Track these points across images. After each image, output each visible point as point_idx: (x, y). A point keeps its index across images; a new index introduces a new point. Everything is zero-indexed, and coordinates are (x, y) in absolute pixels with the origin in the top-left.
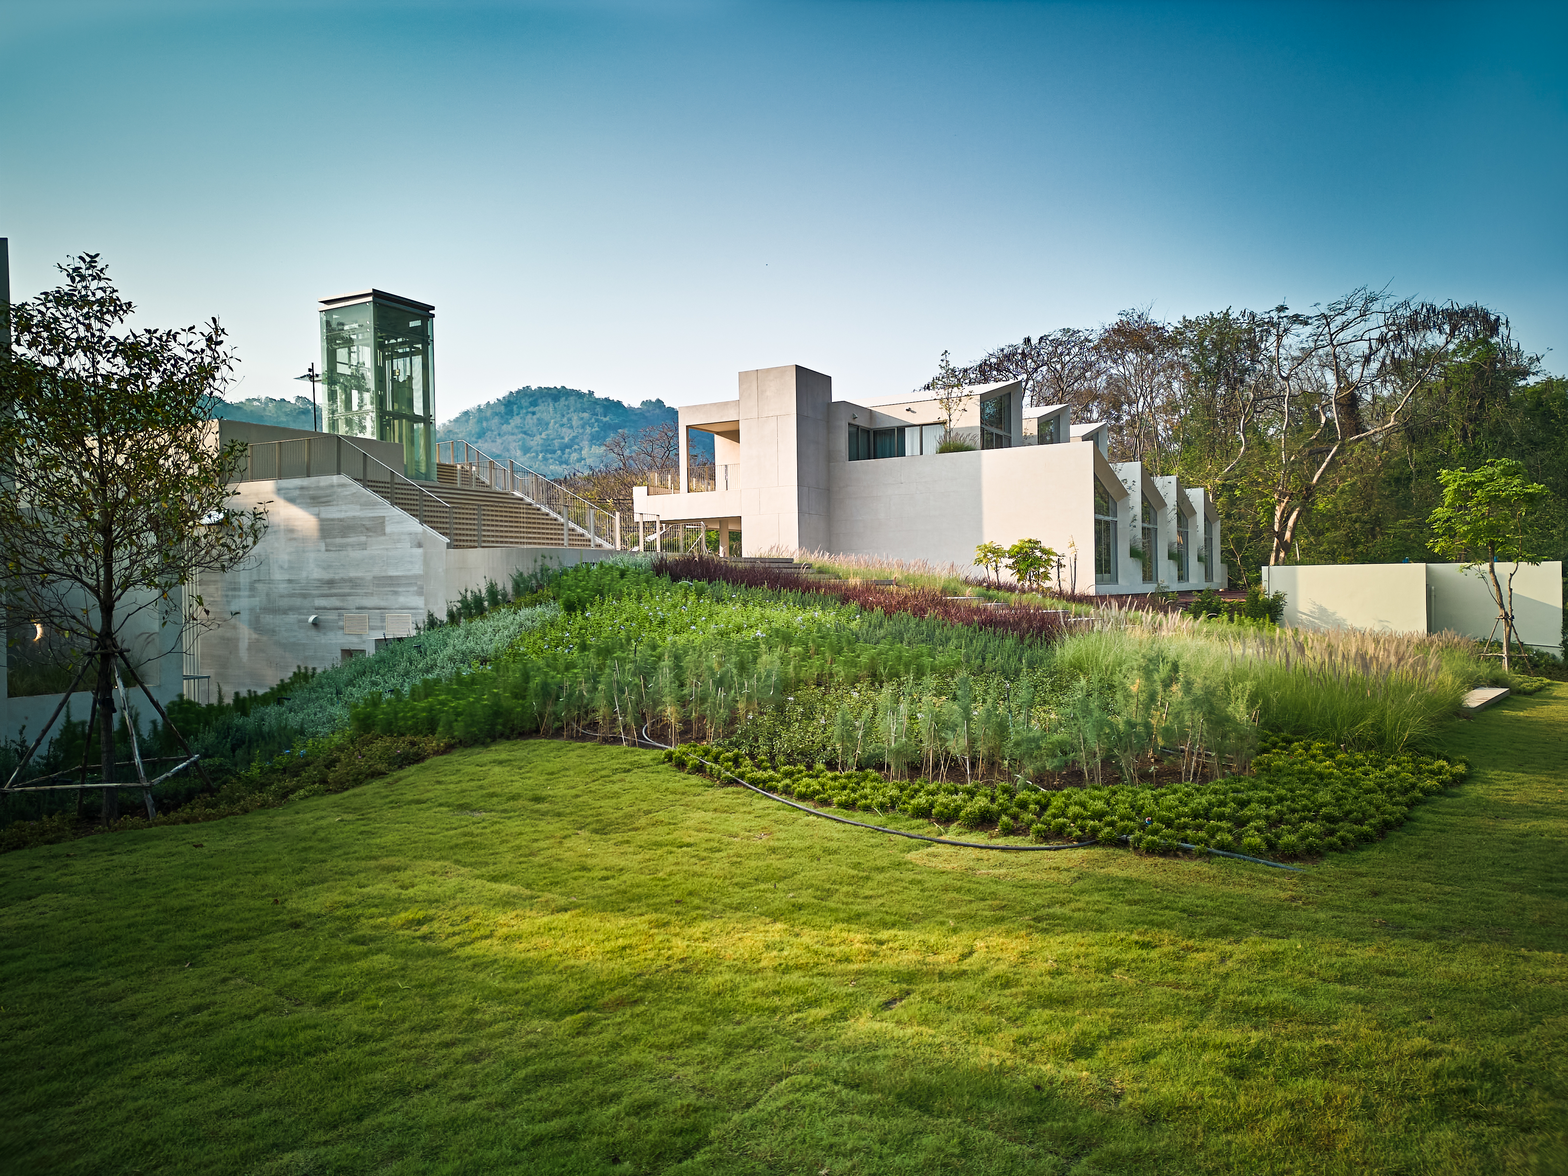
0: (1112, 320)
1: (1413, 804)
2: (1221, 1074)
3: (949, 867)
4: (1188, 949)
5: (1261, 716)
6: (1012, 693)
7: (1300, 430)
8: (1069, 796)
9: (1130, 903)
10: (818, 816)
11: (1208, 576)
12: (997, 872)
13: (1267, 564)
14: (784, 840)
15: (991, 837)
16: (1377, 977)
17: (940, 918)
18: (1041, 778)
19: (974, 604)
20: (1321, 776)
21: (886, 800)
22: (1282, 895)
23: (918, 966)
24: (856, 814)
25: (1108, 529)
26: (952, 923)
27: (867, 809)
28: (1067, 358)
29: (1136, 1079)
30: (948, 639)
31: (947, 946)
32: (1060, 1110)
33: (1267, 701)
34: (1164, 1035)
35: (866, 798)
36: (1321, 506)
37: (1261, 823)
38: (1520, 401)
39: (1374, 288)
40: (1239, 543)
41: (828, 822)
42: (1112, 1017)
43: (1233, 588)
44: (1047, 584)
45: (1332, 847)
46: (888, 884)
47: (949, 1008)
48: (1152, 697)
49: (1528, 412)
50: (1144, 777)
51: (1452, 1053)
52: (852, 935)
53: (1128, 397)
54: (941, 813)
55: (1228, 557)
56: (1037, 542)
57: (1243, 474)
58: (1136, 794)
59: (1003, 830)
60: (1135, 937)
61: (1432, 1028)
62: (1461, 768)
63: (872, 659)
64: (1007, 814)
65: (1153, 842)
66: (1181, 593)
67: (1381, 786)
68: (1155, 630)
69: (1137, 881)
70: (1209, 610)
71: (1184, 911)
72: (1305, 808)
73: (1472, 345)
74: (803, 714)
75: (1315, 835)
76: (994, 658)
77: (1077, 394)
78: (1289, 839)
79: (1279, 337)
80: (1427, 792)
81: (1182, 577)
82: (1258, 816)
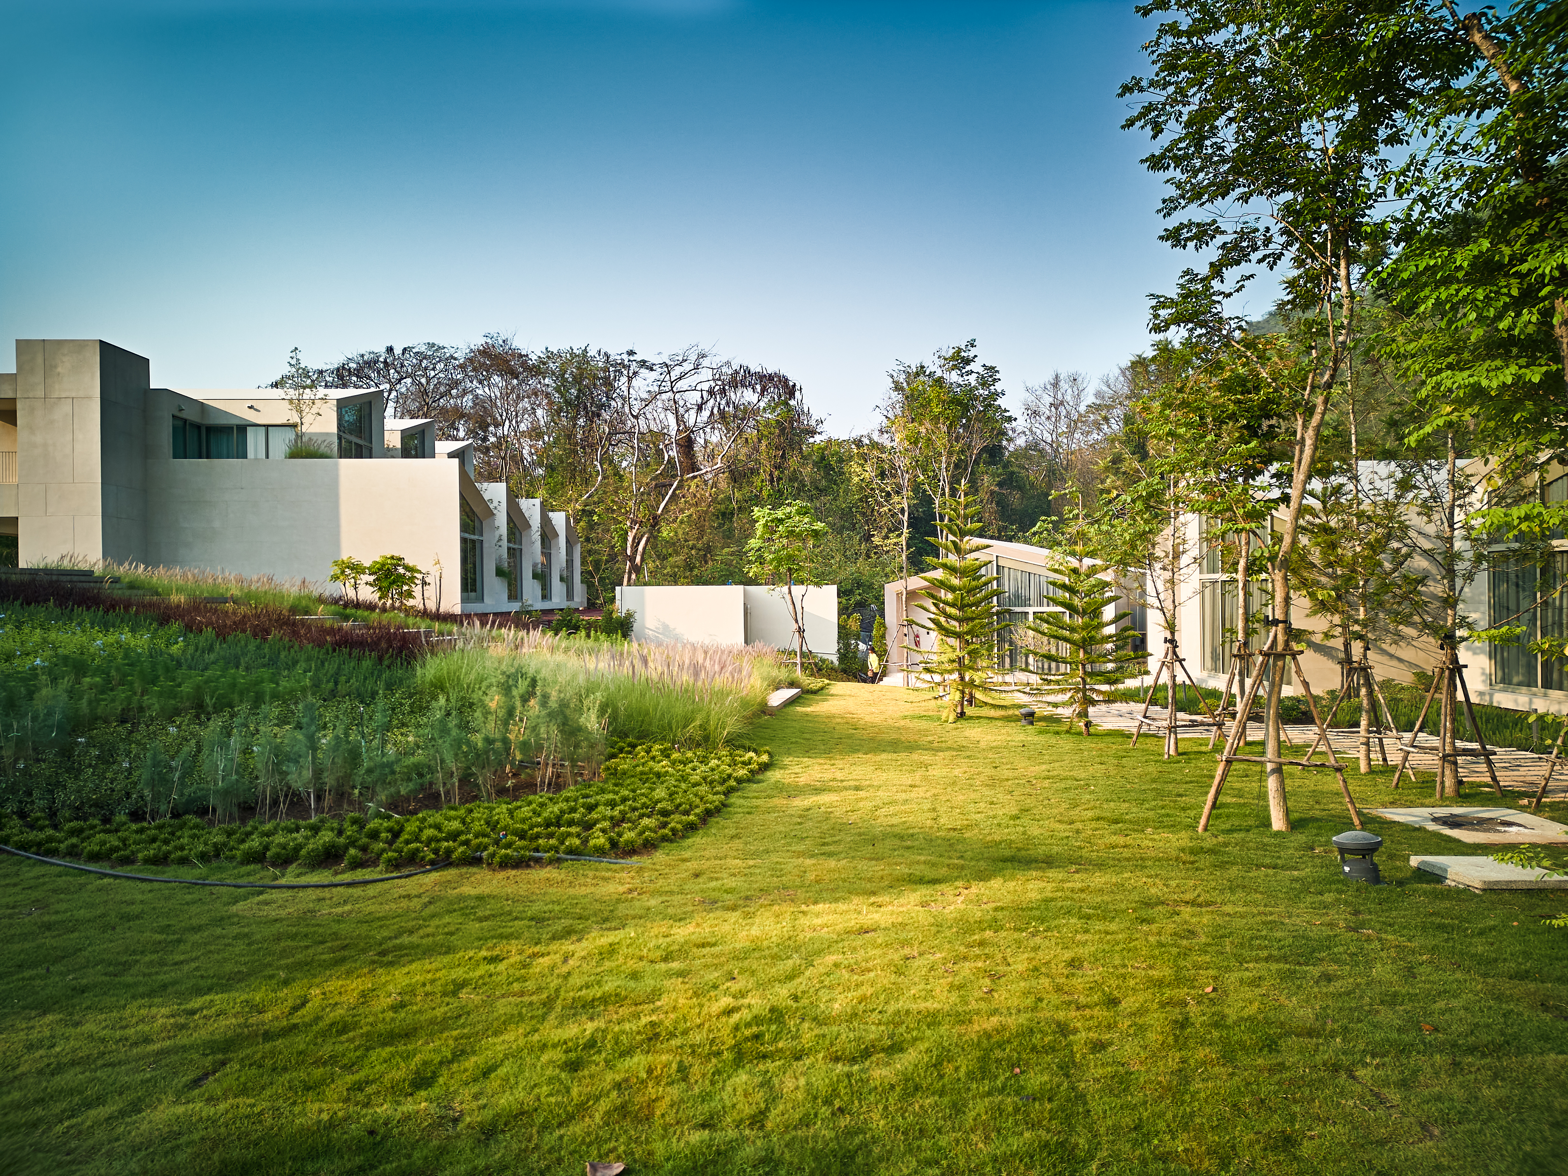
0: (478, 342)
1: (727, 793)
2: (557, 1071)
3: (283, 913)
4: (535, 955)
5: (610, 724)
6: (366, 717)
7: (648, 465)
8: (424, 819)
9: (481, 920)
10: (116, 877)
11: (570, 596)
12: (339, 910)
13: (621, 584)
14: (65, 911)
15: (336, 873)
16: (695, 950)
17: (269, 972)
18: (396, 804)
19: (328, 624)
20: (658, 775)
21: (210, 848)
22: (621, 889)
23: (239, 1030)
24: (167, 869)
25: (474, 548)
26: (282, 974)
27: (184, 861)
28: (432, 373)
29: (476, 1097)
30: (295, 663)
31: (275, 1002)
32: (394, 1150)
33: (615, 711)
34: (506, 1046)
35: (182, 848)
36: (665, 534)
37: (606, 824)
38: (810, 455)
39: (704, 347)
40: (597, 564)
41: (129, 882)
42: (456, 1039)
43: (591, 607)
44: (411, 602)
45: (664, 839)
46: (205, 944)
47: (274, 1070)
48: (510, 713)
49: (815, 464)
50: (502, 792)
51: (749, 1006)
52: (154, 1010)
53: (495, 419)
54: (278, 855)
55: (587, 578)
56: (400, 559)
57: (600, 501)
58: (492, 809)
59: (350, 863)
60: (484, 953)
61: (734, 987)
62: (765, 758)
63: (198, 688)
64: (355, 847)
65: (506, 856)
66: (545, 612)
67: (705, 779)
68: (517, 648)
69: (489, 896)
70: (569, 627)
71: (532, 919)
72: (645, 806)
73: (777, 405)
74: (98, 757)
75: (650, 830)
76: (348, 681)
77: (443, 411)
78: (629, 835)
79: (630, 379)
80: (739, 781)
81: (545, 597)
82: (604, 818)
